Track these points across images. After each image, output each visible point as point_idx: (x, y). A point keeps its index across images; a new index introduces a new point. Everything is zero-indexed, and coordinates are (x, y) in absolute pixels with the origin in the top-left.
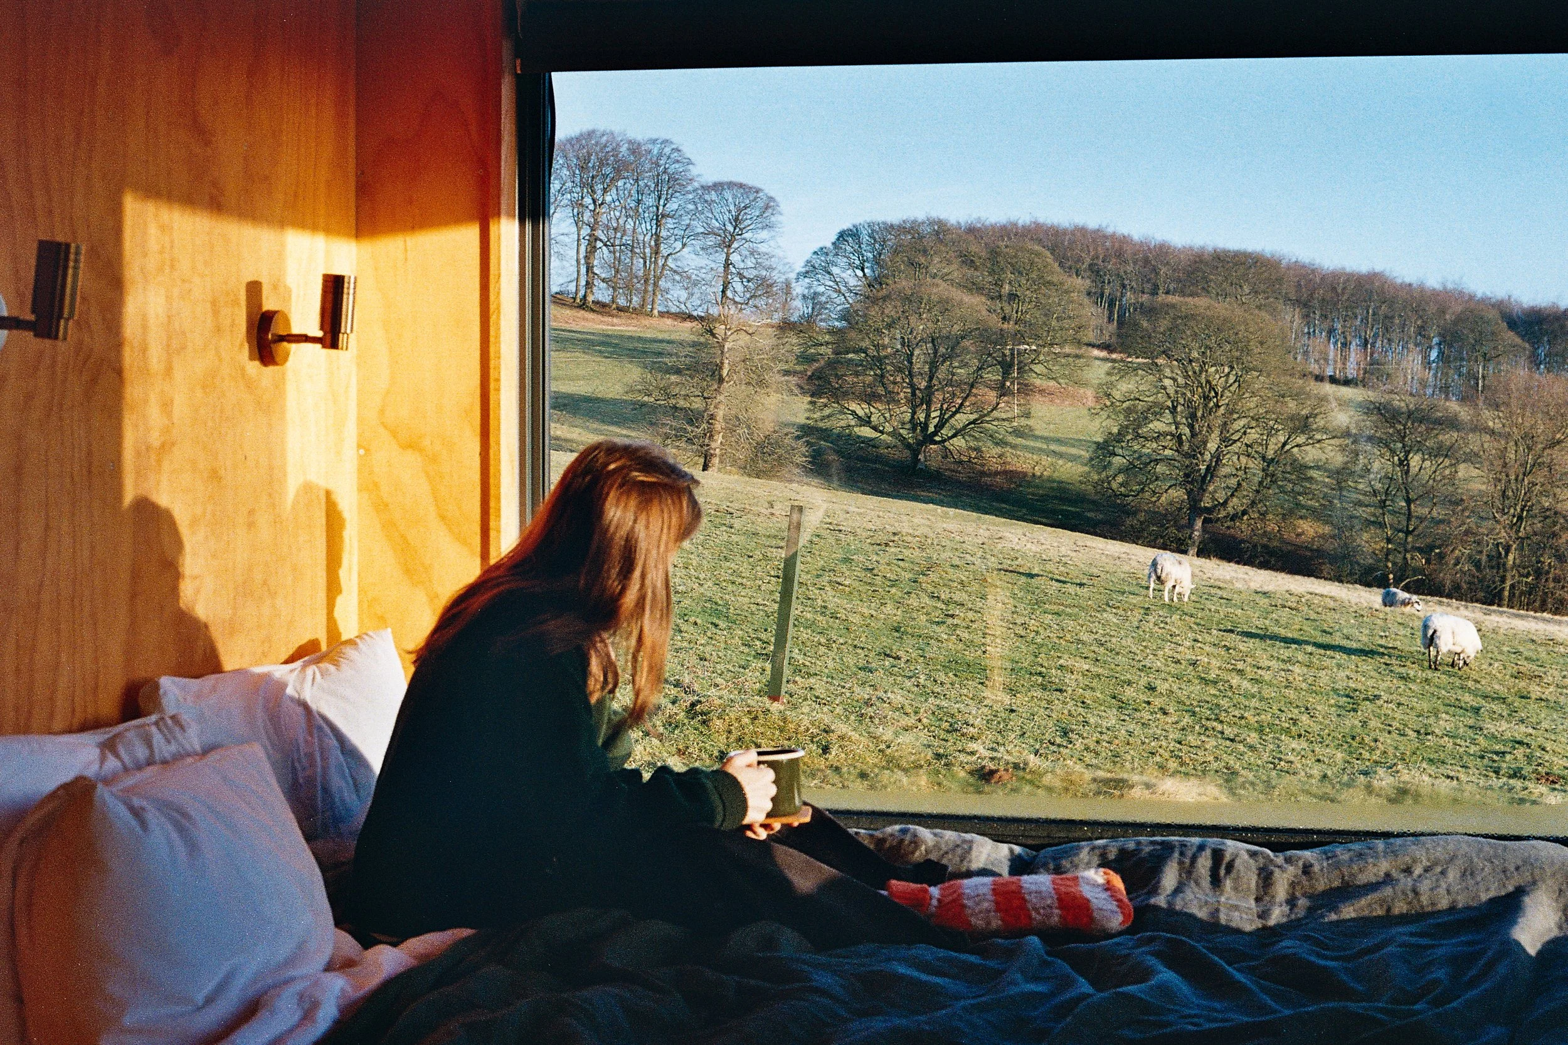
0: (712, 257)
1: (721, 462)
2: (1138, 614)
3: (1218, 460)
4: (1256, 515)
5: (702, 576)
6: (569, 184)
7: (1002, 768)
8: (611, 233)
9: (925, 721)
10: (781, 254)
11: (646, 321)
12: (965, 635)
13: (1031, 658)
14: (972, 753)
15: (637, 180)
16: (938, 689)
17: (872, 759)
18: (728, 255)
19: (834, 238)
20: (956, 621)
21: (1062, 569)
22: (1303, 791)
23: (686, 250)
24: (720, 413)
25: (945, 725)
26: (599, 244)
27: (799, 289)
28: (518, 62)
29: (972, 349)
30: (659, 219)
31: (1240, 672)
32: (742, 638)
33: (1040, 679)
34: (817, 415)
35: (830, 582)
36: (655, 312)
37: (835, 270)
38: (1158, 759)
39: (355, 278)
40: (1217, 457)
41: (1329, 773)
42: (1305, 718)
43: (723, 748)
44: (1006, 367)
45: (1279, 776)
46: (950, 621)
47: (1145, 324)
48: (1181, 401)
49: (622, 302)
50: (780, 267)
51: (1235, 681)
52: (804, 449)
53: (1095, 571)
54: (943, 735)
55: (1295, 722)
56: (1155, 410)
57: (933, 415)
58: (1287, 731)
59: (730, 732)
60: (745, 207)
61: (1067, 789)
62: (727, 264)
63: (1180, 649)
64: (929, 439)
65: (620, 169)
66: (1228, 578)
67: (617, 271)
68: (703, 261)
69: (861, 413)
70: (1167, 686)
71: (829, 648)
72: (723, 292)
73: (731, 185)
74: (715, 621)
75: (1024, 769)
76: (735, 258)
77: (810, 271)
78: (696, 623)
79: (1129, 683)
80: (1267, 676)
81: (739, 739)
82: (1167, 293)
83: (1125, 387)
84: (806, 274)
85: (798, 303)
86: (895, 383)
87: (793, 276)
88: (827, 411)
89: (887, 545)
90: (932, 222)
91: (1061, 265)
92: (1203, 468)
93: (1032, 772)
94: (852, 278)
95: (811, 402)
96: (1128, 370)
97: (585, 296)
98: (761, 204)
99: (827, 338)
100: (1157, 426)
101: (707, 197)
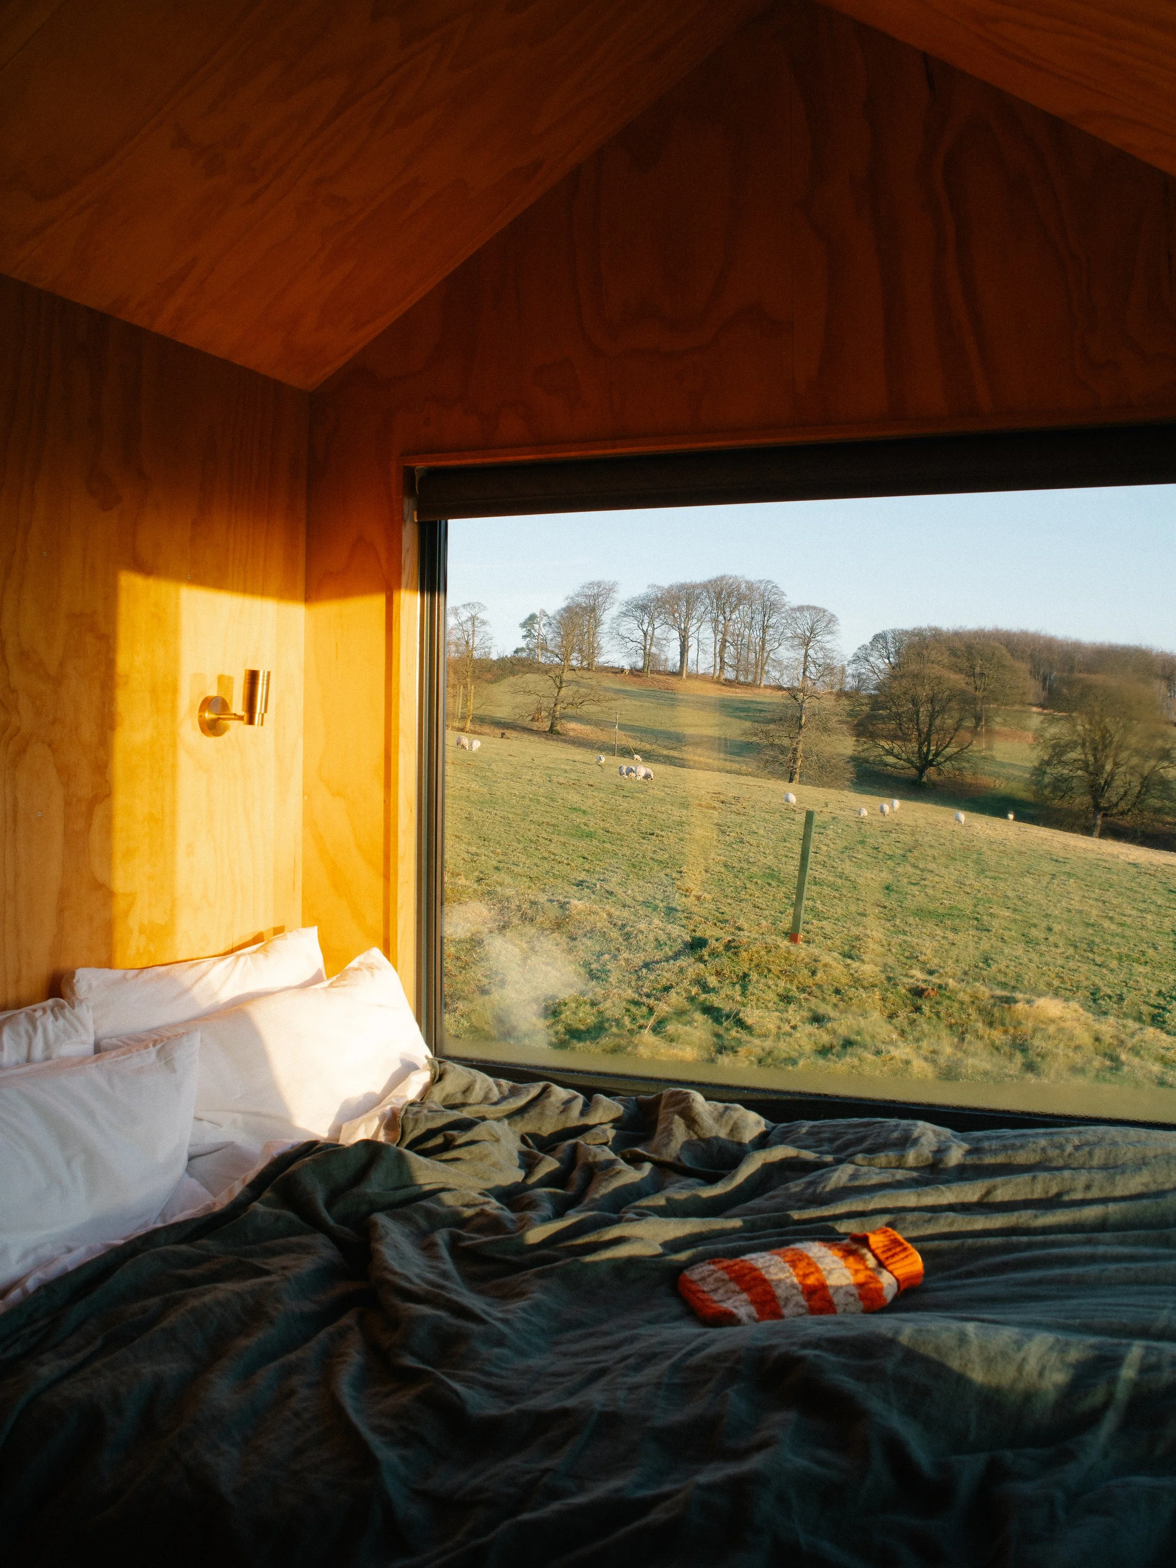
0: (797, 652)
1: (801, 776)
2: (1047, 878)
3: (1112, 779)
4: (1137, 812)
5: (767, 852)
6: (710, 608)
7: (930, 988)
8: (736, 638)
9: (894, 950)
10: (839, 649)
11: (757, 691)
12: (930, 891)
13: (971, 908)
14: (912, 977)
15: (751, 606)
16: (907, 929)
17: (844, 980)
18: (806, 651)
19: (870, 639)
20: (926, 883)
21: (1002, 848)
22: (1144, 1002)
23: (781, 647)
24: (800, 747)
25: (907, 954)
26: (728, 644)
27: (850, 670)
29: (956, 707)
30: (764, 629)
31: (1111, 919)
32: (785, 893)
33: (976, 922)
34: (860, 749)
35: (849, 856)
36: (762, 685)
37: (871, 659)
38: (1046, 978)
40: (1112, 775)
41: (1163, 990)
42: (1151, 951)
43: (746, 971)
44: (978, 719)
45: (1129, 991)
46: (922, 882)
47: (1065, 691)
48: (1088, 739)
49: (742, 679)
50: (838, 657)
51: (1106, 924)
52: (852, 770)
53: (1024, 849)
54: (905, 960)
55: (1143, 953)
56: (1071, 746)
57: (932, 748)
58: (1137, 961)
59: (751, 960)
60: (817, 621)
61: (973, 1002)
62: (806, 656)
63: (1072, 902)
64: (930, 764)
65: (741, 599)
66: (1116, 852)
67: (739, 661)
68: (792, 654)
69: (887, 747)
70: (1060, 927)
71: (840, 900)
72: (804, 672)
73: (809, 608)
74: (770, 881)
75: (945, 989)
76: (811, 652)
77: (857, 659)
78: (756, 883)
79: (1035, 926)
80: (1129, 921)
81: (757, 965)
82: (1080, 672)
83: (1053, 730)
84: (854, 662)
85: (849, 679)
86: (908, 728)
87: (846, 663)
88: (866, 746)
89: (891, 832)
90: (931, 629)
91: (1012, 655)
92: (1102, 782)
93: (952, 991)
94: (882, 664)
95: (857, 741)
96: (1053, 721)
97: (719, 676)
98: (826, 619)
99: (866, 701)
100: (1072, 755)
101: (794, 615)
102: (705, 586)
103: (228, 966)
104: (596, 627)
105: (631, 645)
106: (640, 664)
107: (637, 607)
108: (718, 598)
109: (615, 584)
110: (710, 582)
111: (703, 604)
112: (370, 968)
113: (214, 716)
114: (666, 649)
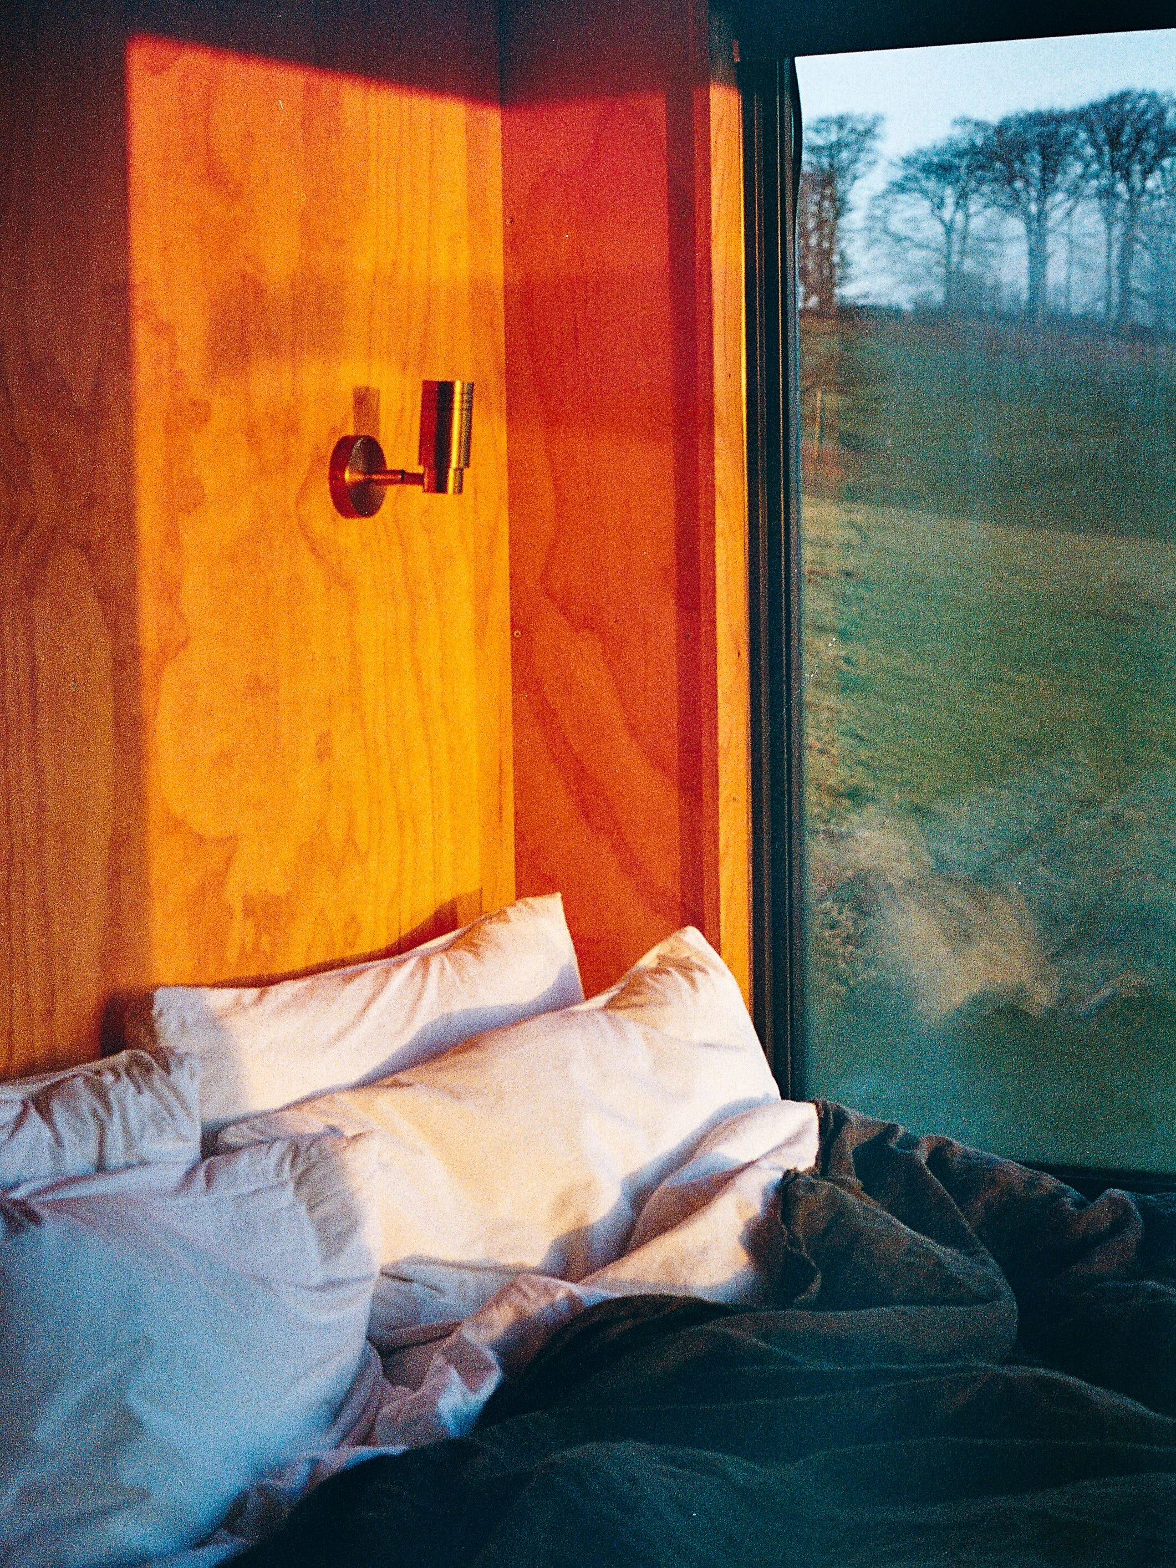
6: (1095, 167)
8: (1156, 232)
26: (1137, 247)
28: (736, 44)
39: (470, 390)
65: (1166, 144)
97: (1119, 320)
102: (1081, 117)
103: (412, 974)
104: (838, 214)
105: (916, 255)
106: (939, 296)
107: (928, 169)
108: (1114, 142)
109: (877, 120)
110: (1094, 107)
111: (1079, 157)
112: (686, 968)
113: (359, 477)
114: (994, 262)
